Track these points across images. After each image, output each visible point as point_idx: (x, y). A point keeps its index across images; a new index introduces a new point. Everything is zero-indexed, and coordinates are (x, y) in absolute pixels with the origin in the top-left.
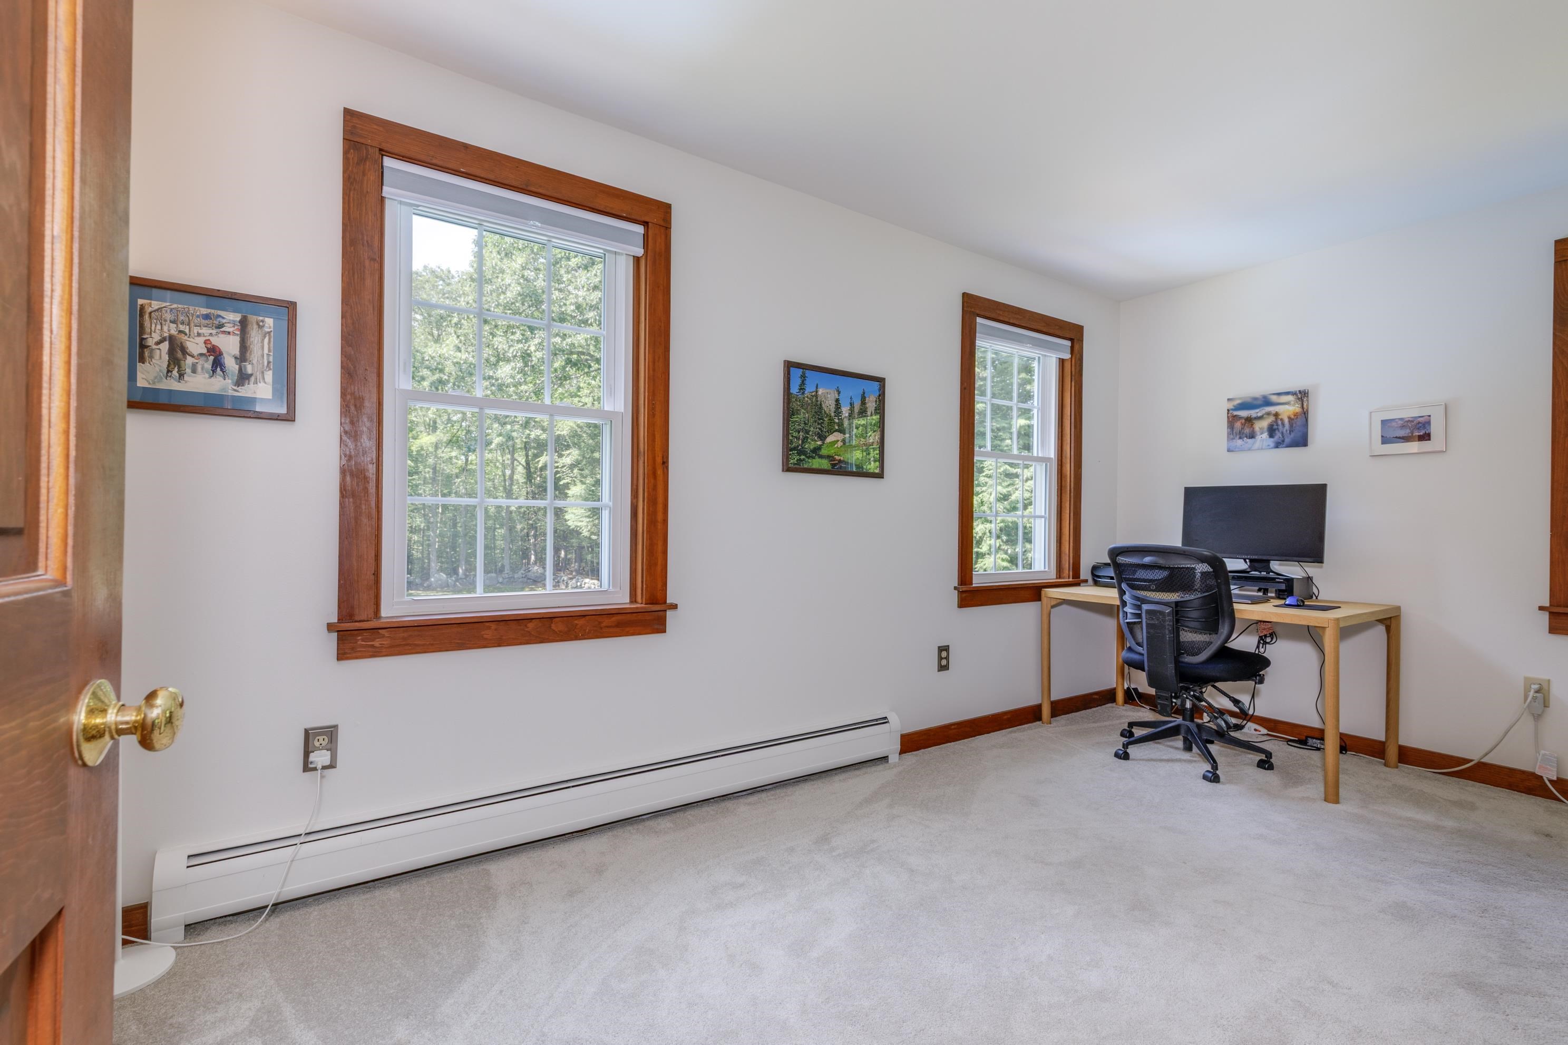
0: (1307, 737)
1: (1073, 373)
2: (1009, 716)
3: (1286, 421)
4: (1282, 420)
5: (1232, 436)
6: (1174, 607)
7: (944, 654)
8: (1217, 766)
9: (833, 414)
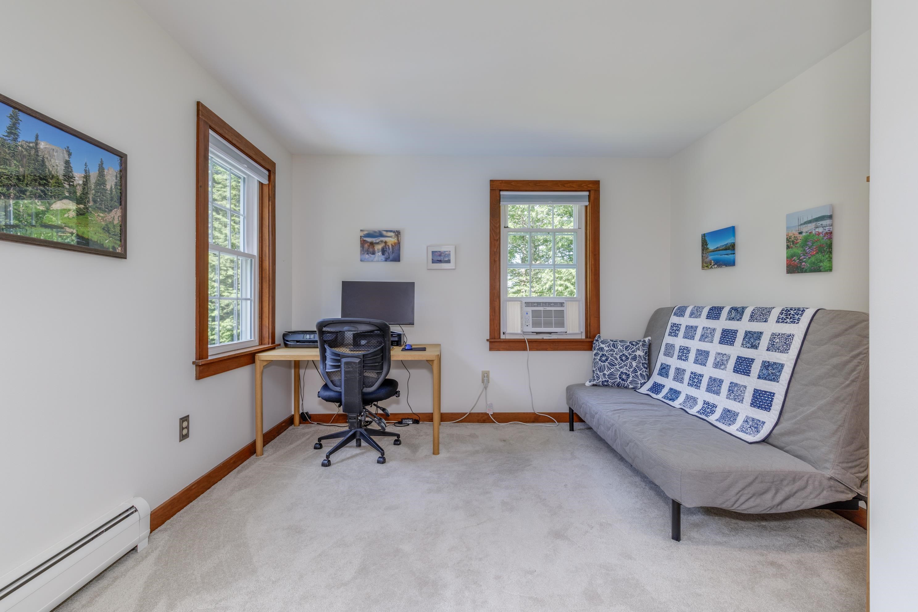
0: (402, 419)
1: (270, 195)
2: (234, 460)
3: (390, 246)
4: (388, 246)
5: (363, 252)
6: (362, 358)
7: (185, 424)
8: (384, 453)
9: (61, 178)
